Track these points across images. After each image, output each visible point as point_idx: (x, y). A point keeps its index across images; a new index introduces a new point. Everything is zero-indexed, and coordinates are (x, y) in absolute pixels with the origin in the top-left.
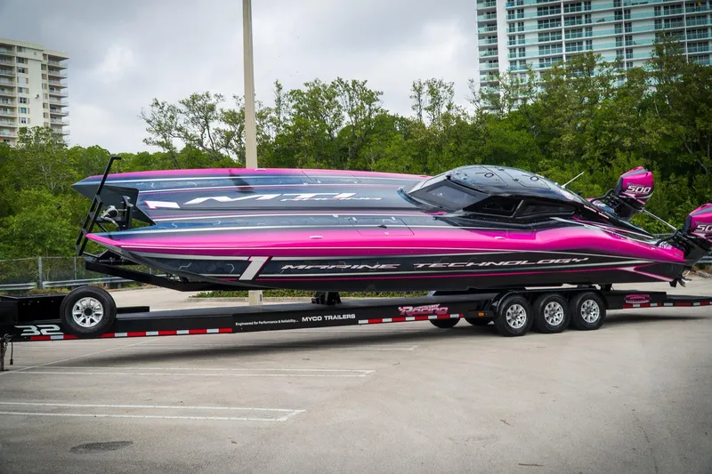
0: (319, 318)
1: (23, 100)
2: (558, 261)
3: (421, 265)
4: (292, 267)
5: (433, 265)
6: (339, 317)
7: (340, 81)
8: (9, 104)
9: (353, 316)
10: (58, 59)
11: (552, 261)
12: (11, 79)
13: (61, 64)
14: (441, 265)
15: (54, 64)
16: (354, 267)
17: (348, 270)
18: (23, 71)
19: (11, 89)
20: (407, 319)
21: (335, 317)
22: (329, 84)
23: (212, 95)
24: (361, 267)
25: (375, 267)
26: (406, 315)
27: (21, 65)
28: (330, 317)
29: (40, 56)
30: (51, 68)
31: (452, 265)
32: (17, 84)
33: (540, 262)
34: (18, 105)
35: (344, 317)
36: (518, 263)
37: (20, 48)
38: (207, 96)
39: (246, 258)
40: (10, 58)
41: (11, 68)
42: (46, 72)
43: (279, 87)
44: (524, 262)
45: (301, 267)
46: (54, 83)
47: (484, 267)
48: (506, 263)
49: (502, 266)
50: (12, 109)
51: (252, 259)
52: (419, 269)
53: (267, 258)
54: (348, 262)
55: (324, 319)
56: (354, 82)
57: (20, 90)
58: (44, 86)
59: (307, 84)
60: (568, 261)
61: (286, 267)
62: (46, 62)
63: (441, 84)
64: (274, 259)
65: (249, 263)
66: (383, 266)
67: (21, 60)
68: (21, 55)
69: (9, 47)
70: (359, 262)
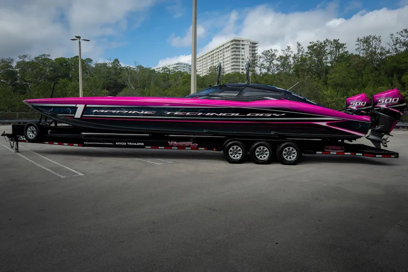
0: (125, 144)
1: (243, 59)
2: (261, 115)
3: (169, 113)
4: (97, 111)
5: (176, 113)
6: (135, 144)
7: (327, 40)
8: (238, 60)
9: (143, 144)
10: (256, 44)
11: (257, 115)
12: (239, 52)
13: (256, 45)
14: (181, 113)
15: (254, 45)
16: (130, 112)
17: (127, 114)
18: (243, 49)
19: (239, 55)
20: (173, 148)
21: (133, 144)
22: (323, 42)
23: (273, 50)
24: (134, 112)
25: (142, 112)
26: (172, 146)
27: (243, 47)
28: (131, 144)
29: (249, 43)
30: (253, 47)
31: (188, 114)
32: (240, 53)
33: (249, 115)
34: (241, 60)
35: (138, 144)
36: (233, 114)
37: (243, 41)
38: (271, 50)
39: (74, 105)
40: (240, 45)
41: (239, 48)
42: (251, 49)
43: (299, 45)
44: (237, 114)
45: (102, 111)
46: (253, 52)
47: (209, 116)
48: (224, 114)
49: (221, 116)
50: (239, 62)
51: (78, 106)
52: (168, 115)
53: (84, 105)
54: (126, 109)
55: (127, 144)
56: (335, 41)
57: (242, 55)
58: (250, 54)
59: (311, 43)
60: (269, 115)
61: (95, 111)
62: (251, 45)
63: (374, 38)
64: (87, 106)
65: (76, 108)
66: (146, 113)
67: (243, 45)
68: (243, 43)
69: (239, 41)
70: (132, 109)
